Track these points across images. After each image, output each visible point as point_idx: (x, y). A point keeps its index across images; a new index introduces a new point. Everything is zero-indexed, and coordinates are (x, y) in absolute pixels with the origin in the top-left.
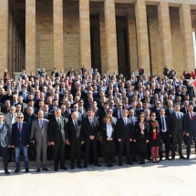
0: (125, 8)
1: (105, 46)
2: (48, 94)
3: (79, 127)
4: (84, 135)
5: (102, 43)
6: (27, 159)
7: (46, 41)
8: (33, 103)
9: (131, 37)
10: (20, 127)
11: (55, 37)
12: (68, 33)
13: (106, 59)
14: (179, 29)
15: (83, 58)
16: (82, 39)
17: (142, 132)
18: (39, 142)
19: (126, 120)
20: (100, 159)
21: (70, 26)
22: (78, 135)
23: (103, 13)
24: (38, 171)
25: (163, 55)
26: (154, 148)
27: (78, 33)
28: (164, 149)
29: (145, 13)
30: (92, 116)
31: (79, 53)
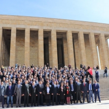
0: (62, 35)
1: (51, 54)
2: (22, 75)
3: (35, 89)
4: (37, 92)
5: (50, 52)
6: (12, 102)
7: (21, 51)
8: (15, 79)
9: (65, 49)
10: (10, 87)
11: (26, 49)
12: (32, 47)
13: (52, 60)
14: (89, 45)
15: (40, 60)
16: (39, 50)
17: (62, 91)
18: (18, 94)
19: (55, 86)
20: (45, 103)
21: (33, 43)
22: (35, 91)
23: (51, 37)
24: (17, 107)
25: (81, 58)
26: (67, 98)
27: (38, 47)
28: (72, 98)
29: (71, 37)
30: (41, 84)
31: (38, 58)
